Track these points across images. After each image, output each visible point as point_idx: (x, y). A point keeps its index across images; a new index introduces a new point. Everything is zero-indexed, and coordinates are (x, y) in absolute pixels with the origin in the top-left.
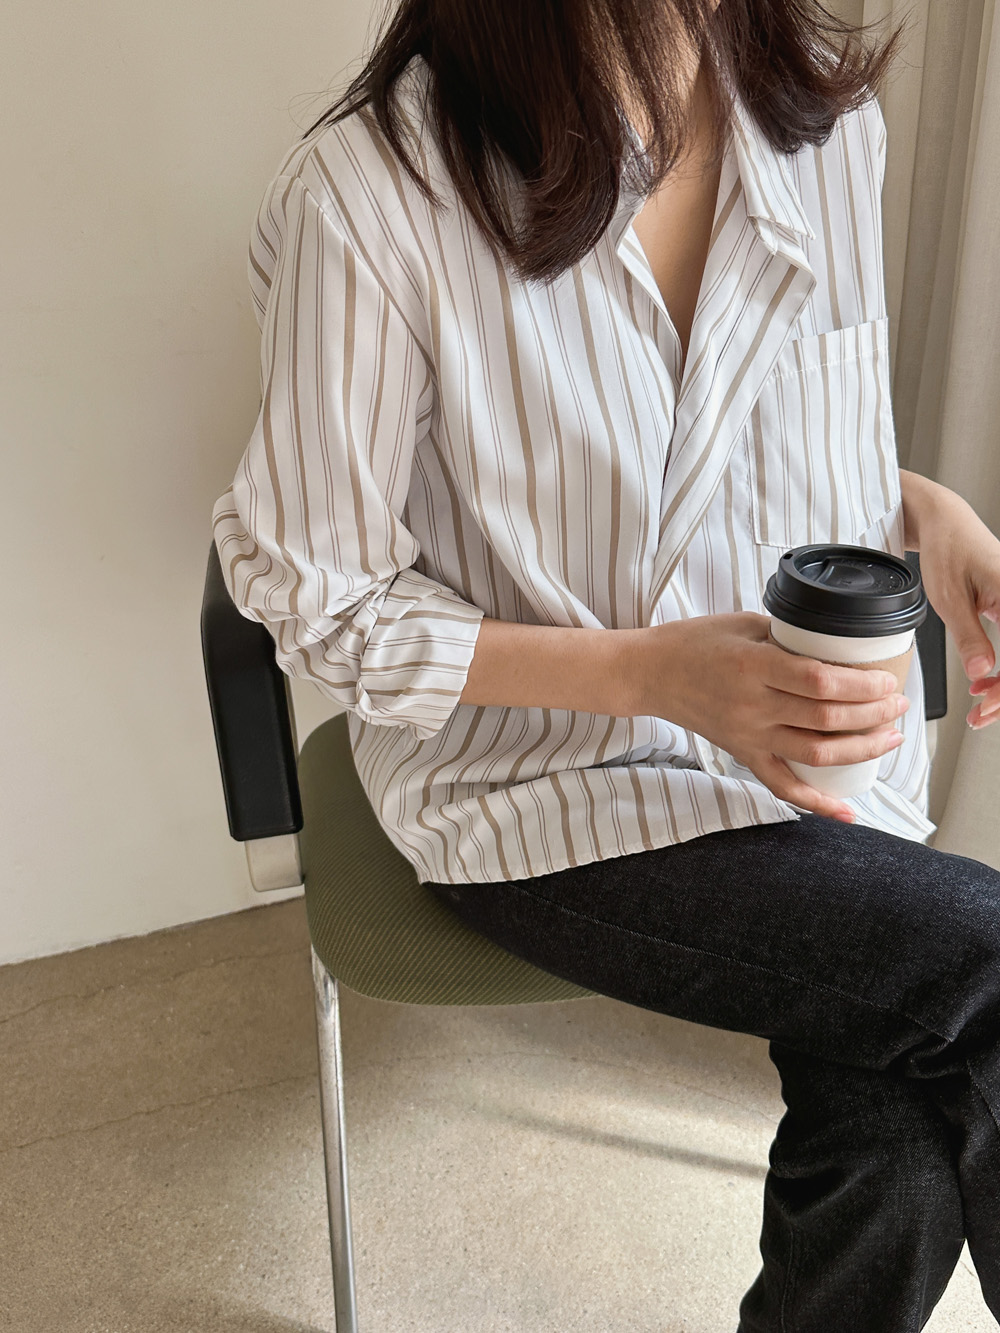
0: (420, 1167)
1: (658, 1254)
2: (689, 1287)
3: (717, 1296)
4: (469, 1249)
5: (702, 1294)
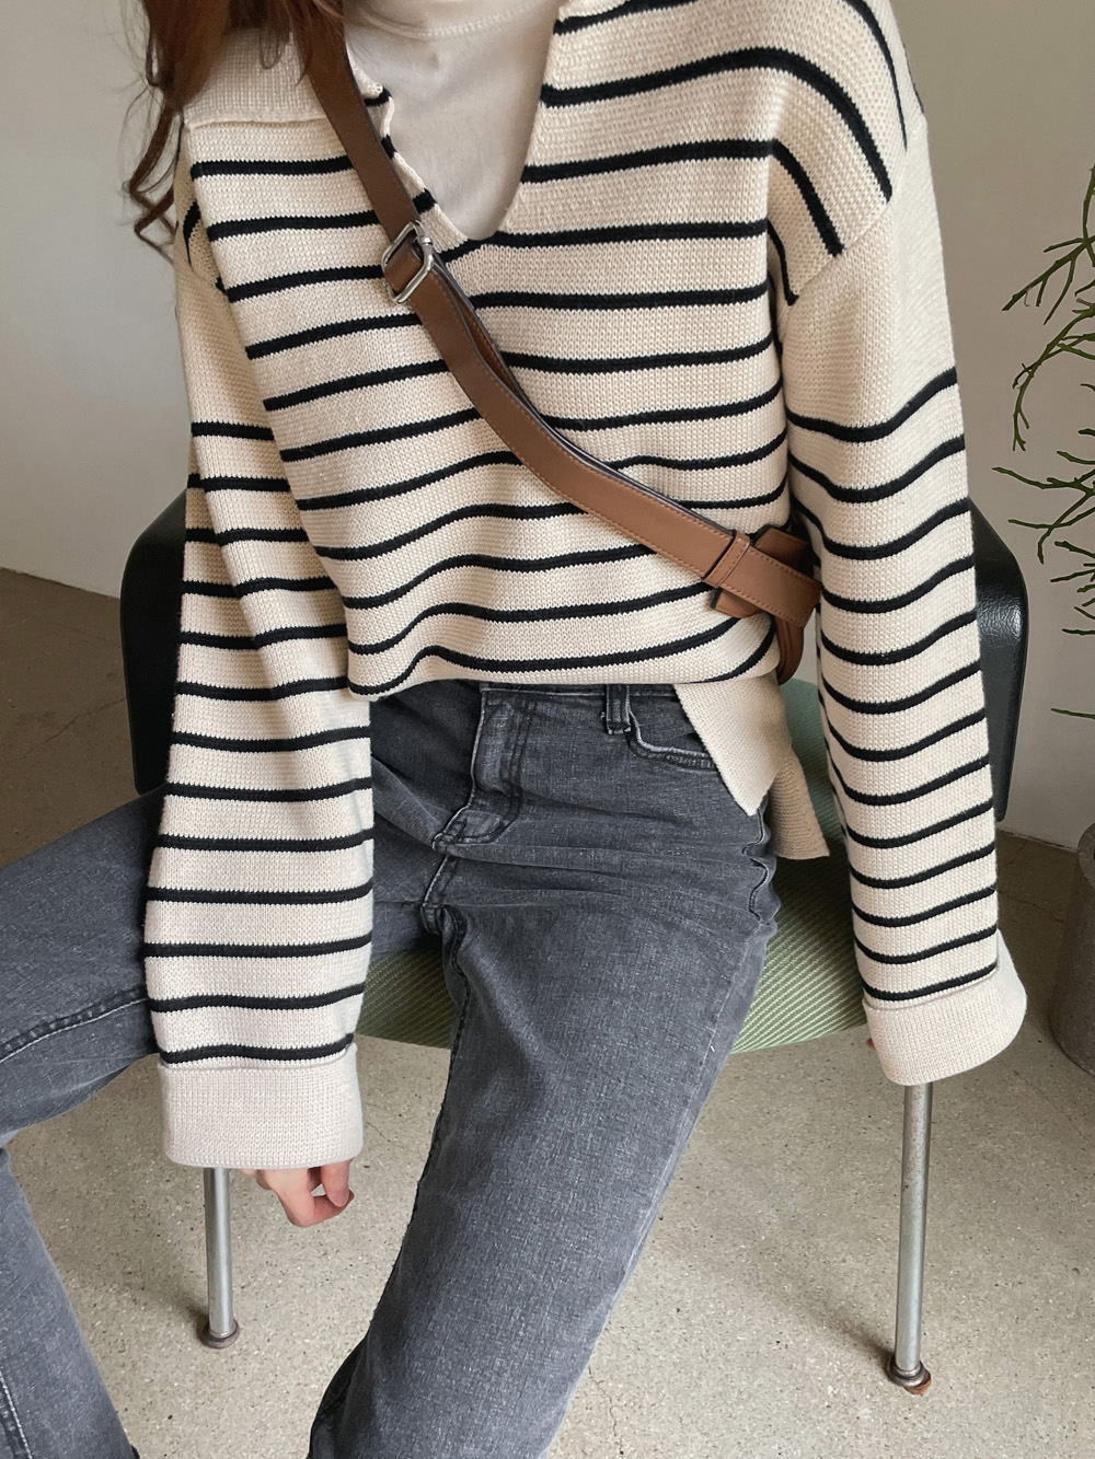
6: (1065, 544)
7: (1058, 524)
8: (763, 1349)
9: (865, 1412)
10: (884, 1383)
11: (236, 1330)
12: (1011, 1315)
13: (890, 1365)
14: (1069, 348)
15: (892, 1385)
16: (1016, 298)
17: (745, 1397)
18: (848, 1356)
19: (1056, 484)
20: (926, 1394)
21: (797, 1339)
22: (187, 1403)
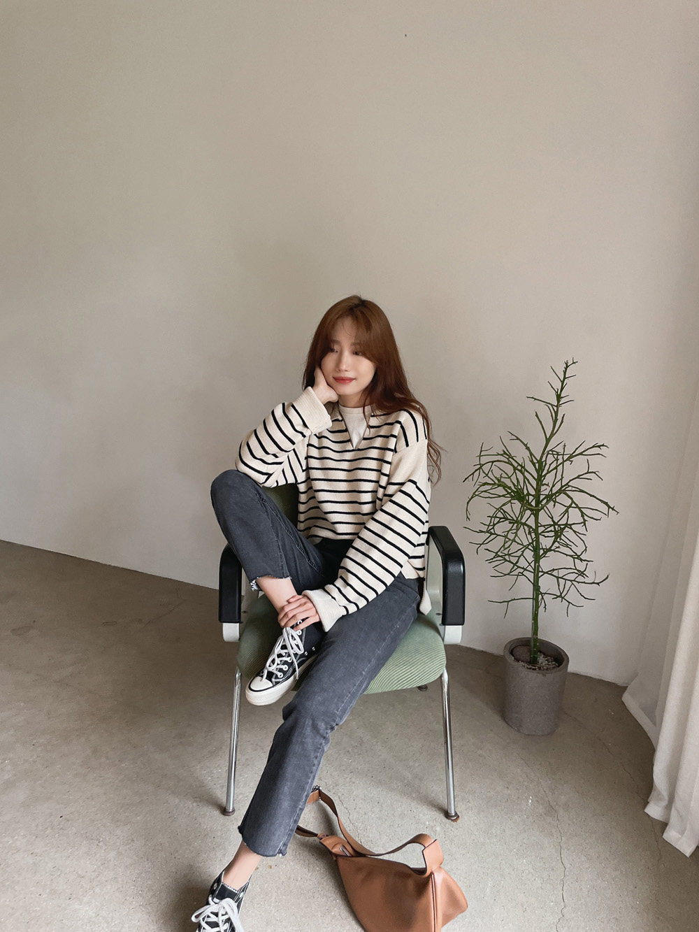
0: (420, 729)
2: (467, 801)
3: (474, 808)
4: (415, 754)
5: (469, 804)
6: (487, 550)
7: (483, 544)
8: (406, 812)
9: (438, 829)
10: (444, 819)
11: (234, 811)
12: (486, 801)
13: (447, 815)
14: (477, 495)
15: (447, 820)
16: (466, 479)
17: (400, 826)
18: (434, 813)
19: (481, 532)
20: (458, 822)
21: (417, 809)
22: (219, 834)
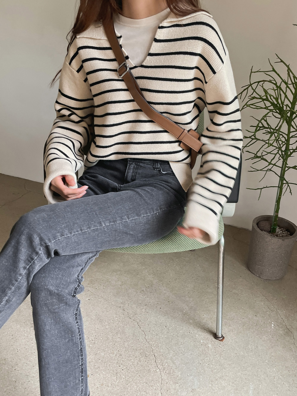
0: (191, 275)
1: (228, 316)
2: (229, 325)
3: (234, 330)
4: (190, 293)
5: (230, 328)
6: (248, 151)
7: (246, 146)
8: (186, 334)
10: (214, 339)
12: (242, 325)
13: (215, 336)
15: (216, 340)
17: (182, 343)
18: (205, 334)
20: (224, 341)
21: (194, 331)
